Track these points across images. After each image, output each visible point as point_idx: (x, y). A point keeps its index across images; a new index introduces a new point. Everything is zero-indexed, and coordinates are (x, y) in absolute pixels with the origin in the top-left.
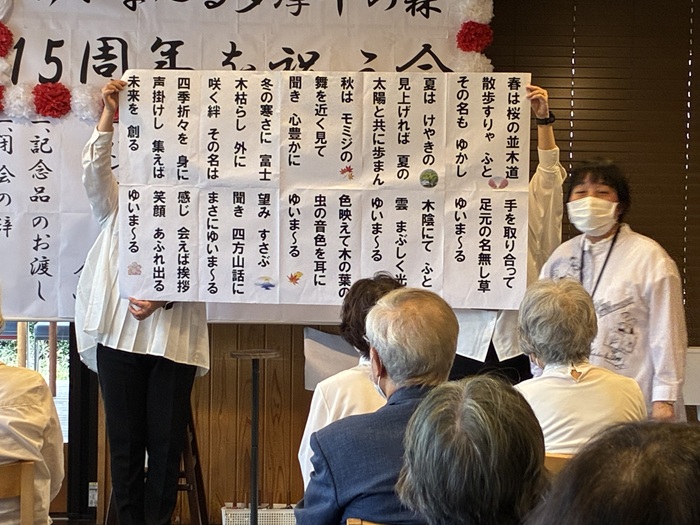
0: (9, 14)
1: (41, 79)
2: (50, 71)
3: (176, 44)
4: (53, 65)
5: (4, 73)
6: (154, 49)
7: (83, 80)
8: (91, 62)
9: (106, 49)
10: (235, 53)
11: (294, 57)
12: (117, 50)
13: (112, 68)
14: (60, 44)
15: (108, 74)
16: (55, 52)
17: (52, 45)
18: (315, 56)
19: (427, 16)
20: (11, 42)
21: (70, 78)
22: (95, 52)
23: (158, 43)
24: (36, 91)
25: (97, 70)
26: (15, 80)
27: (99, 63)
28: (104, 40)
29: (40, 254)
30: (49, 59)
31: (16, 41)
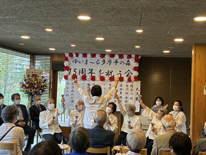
0: (69, 65)
1: (73, 74)
2: (75, 73)
3: (92, 69)
4: (75, 72)
5: (68, 73)
6: (89, 70)
7: (79, 74)
8: (80, 72)
9: (82, 70)
10: (101, 71)
11: (109, 71)
12: (84, 70)
13: (83, 73)
14: (76, 69)
15: (83, 74)
16: (75, 70)
17: (75, 69)
18: (112, 71)
19: (129, 66)
20: (69, 69)
21: (77, 74)
22: (81, 70)
23: (90, 69)
24: (72, 76)
25: (81, 73)
26: (70, 74)
27: (81, 72)
28: (82, 69)
29: (72, 99)
30: (74, 71)
31: (70, 69)
